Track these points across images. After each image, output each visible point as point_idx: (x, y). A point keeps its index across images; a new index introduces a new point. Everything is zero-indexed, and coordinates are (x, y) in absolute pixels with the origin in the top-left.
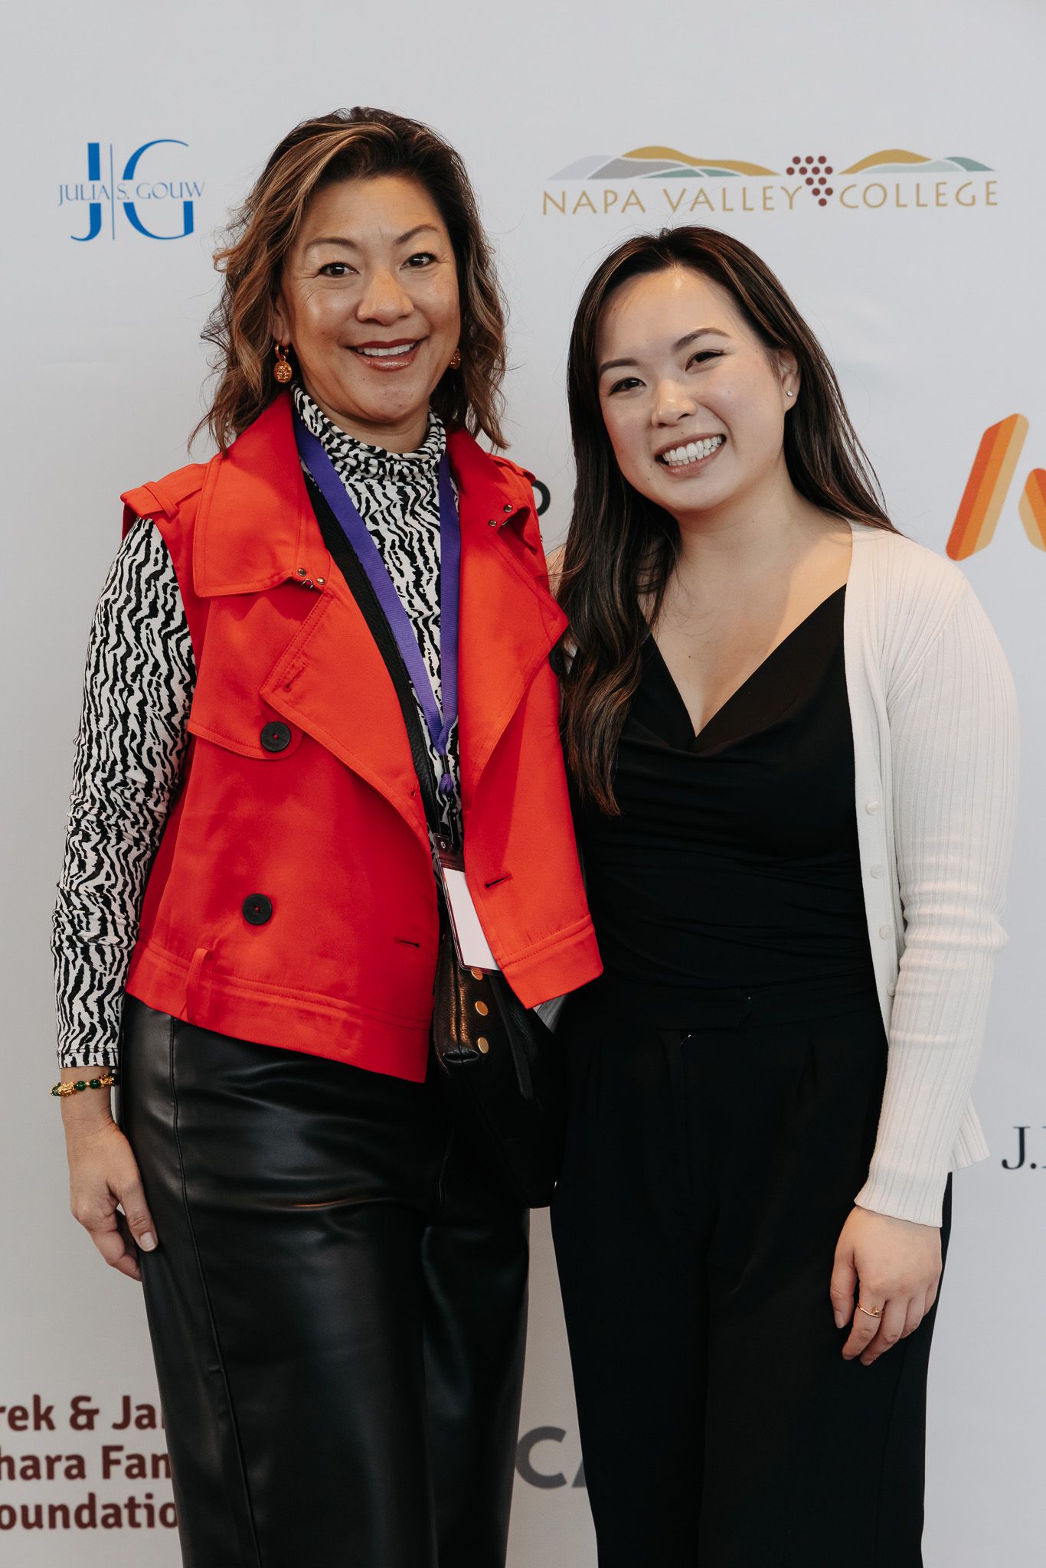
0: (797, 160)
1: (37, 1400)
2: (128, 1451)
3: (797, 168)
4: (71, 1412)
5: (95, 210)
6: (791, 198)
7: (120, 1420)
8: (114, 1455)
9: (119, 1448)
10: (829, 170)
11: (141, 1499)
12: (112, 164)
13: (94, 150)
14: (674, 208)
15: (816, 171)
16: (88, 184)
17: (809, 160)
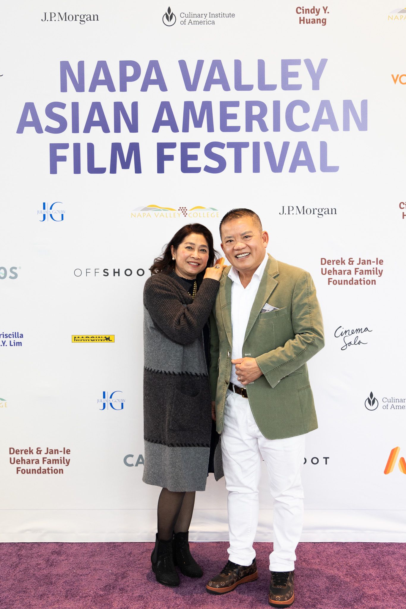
0: (180, 208)
1: (30, 448)
2: (47, 459)
3: (180, 209)
4: (37, 451)
5: (44, 215)
6: (179, 215)
7: (46, 452)
8: (45, 459)
9: (46, 458)
10: (186, 210)
11: (50, 468)
12: (48, 207)
13: (44, 204)
14: (157, 217)
15: (184, 210)
16: (43, 210)
17: (183, 208)
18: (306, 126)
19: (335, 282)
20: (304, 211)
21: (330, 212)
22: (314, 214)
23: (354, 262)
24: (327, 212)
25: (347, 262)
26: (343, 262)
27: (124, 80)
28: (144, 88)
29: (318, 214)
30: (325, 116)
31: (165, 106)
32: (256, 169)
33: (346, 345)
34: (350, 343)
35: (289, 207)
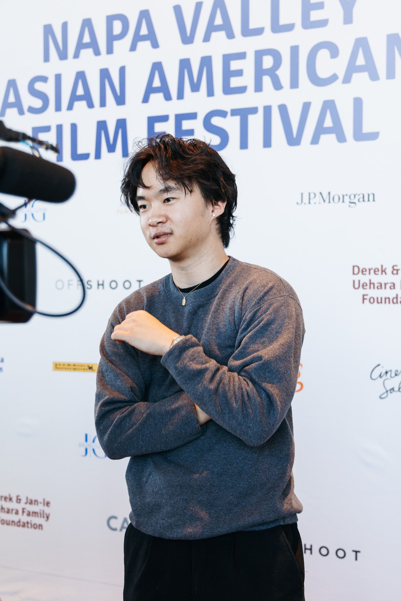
5: (26, 215)
16: (25, 209)
18: (334, 78)
19: (372, 300)
20: (329, 198)
21: (366, 198)
22: (343, 202)
23: (399, 272)
24: (361, 200)
25: (389, 270)
26: (383, 271)
27: (111, 38)
28: (133, 48)
29: (350, 203)
30: (361, 61)
31: (157, 67)
32: (267, 143)
33: (387, 391)
34: (393, 389)
35: (309, 194)
